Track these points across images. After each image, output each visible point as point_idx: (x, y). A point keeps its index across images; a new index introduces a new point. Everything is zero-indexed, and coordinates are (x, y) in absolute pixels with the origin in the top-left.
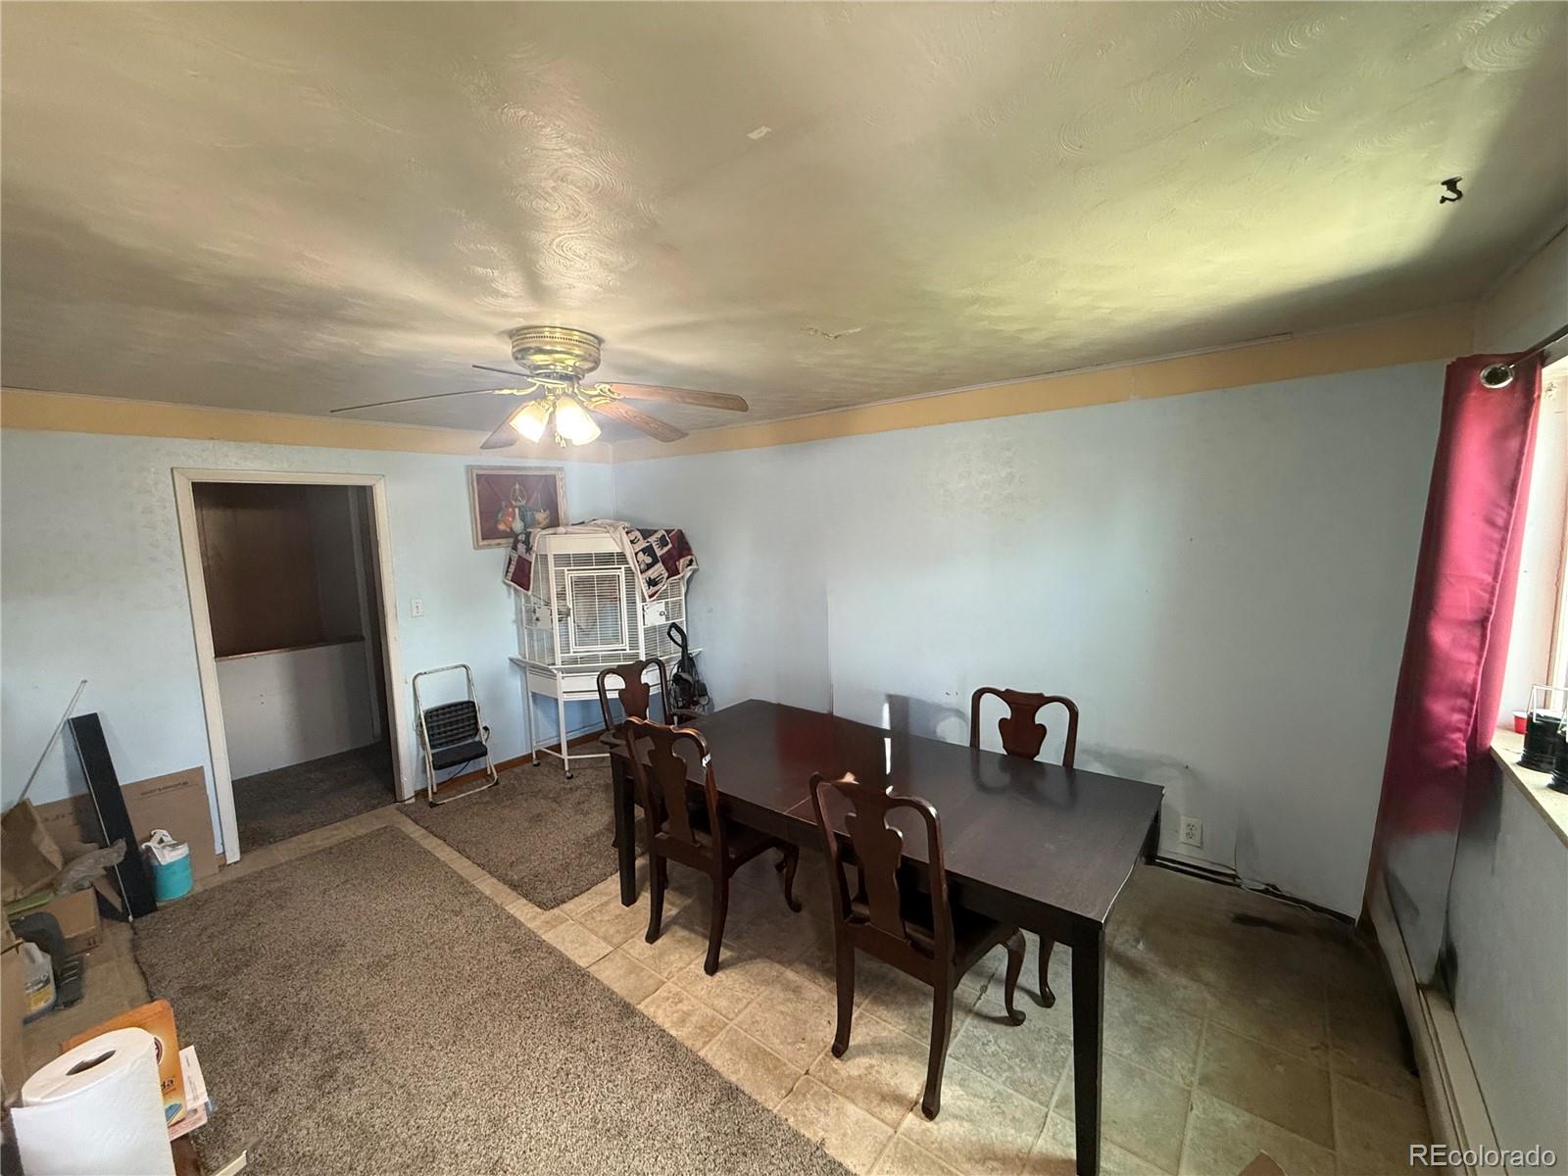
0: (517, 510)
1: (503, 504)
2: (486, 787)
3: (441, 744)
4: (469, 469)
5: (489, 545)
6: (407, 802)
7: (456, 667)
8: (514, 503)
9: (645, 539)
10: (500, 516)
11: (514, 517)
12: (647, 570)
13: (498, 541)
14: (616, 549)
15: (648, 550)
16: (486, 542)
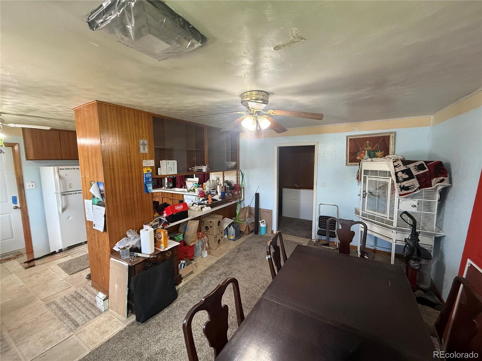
0: (366, 151)
1: (360, 149)
2: (333, 248)
3: (323, 228)
4: (347, 137)
5: (351, 165)
6: (312, 240)
7: (333, 205)
8: (365, 149)
9: (404, 165)
10: (358, 153)
11: (365, 154)
12: (403, 181)
13: (355, 163)
14: (388, 170)
15: (408, 172)
16: (350, 164)
